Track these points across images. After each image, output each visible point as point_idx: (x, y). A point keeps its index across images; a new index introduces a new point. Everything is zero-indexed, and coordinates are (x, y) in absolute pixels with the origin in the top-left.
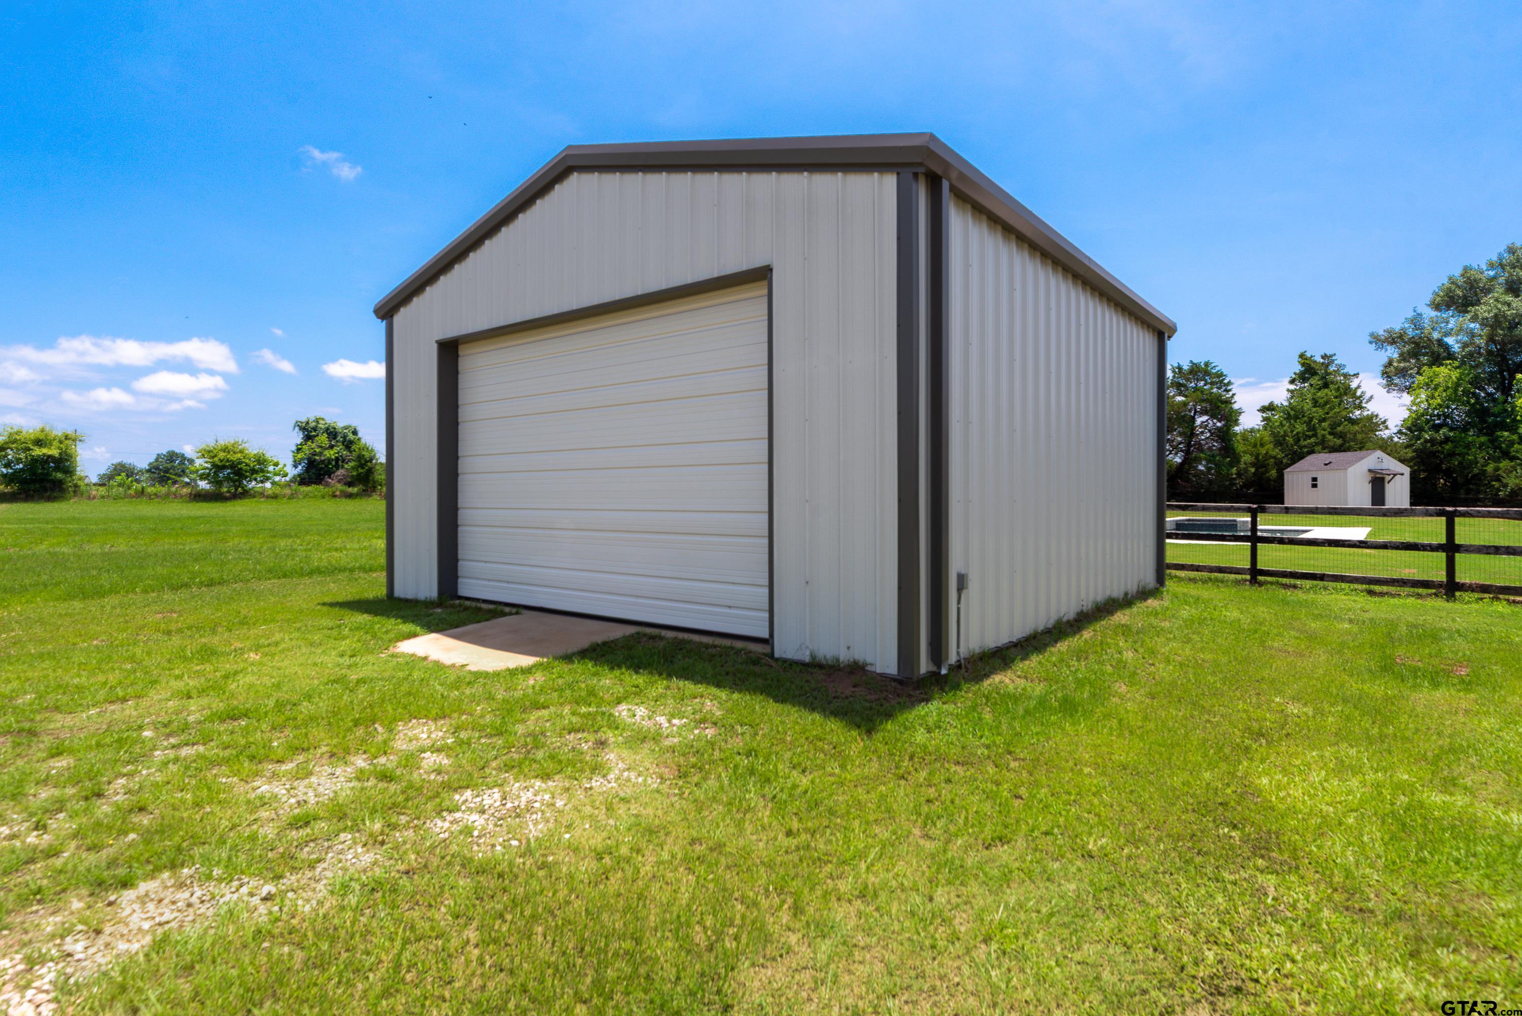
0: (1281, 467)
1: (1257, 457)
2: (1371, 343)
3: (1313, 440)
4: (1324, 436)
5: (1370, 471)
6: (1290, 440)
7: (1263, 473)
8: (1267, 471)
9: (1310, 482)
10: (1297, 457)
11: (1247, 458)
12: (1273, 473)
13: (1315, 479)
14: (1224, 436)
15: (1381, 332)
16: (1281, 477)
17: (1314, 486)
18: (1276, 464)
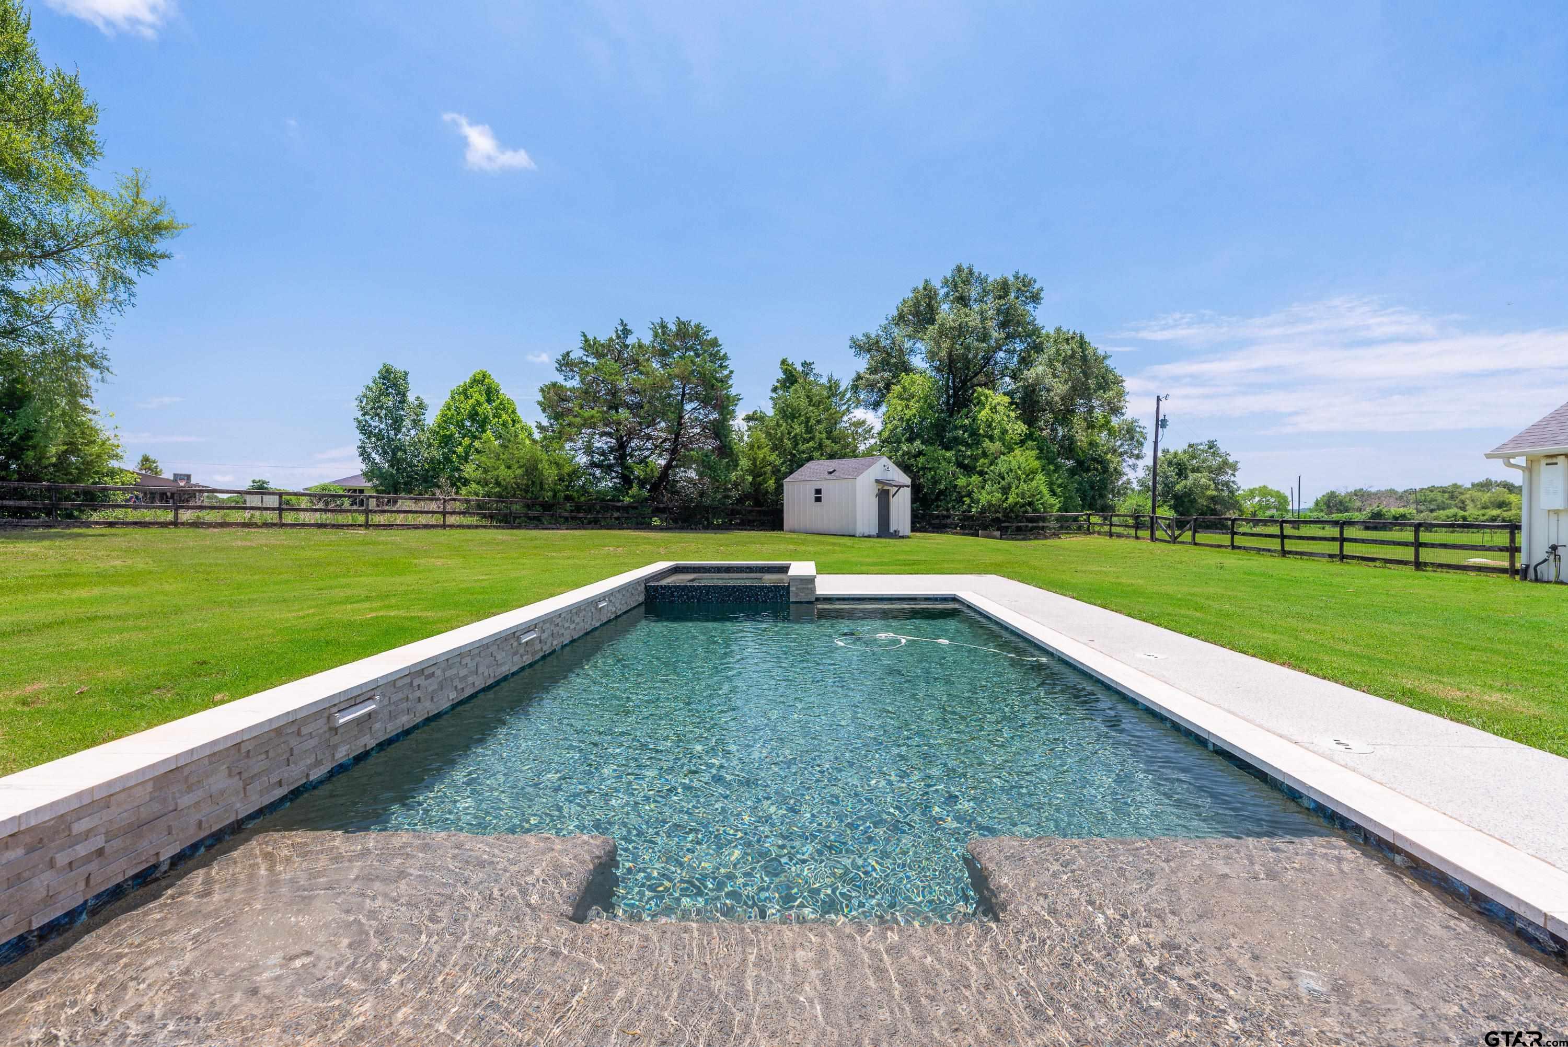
0: (780, 478)
1: (754, 464)
2: (851, 347)
3: (811, 444)
4: (821, 439)
5: (877, 481)
6: (788, 443)
7: (760, 484)
8: (765, 481)
9: (814, 496)
10: (796, 463)
11: (744, 463)
12: (771, 483)
13: (818, 491)
14: (719, 430)
15: (860, 337)
16: (779, 489)
17: (818, 500)
18: (773, 473)
